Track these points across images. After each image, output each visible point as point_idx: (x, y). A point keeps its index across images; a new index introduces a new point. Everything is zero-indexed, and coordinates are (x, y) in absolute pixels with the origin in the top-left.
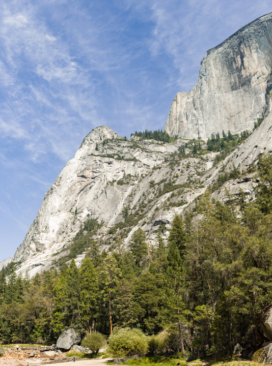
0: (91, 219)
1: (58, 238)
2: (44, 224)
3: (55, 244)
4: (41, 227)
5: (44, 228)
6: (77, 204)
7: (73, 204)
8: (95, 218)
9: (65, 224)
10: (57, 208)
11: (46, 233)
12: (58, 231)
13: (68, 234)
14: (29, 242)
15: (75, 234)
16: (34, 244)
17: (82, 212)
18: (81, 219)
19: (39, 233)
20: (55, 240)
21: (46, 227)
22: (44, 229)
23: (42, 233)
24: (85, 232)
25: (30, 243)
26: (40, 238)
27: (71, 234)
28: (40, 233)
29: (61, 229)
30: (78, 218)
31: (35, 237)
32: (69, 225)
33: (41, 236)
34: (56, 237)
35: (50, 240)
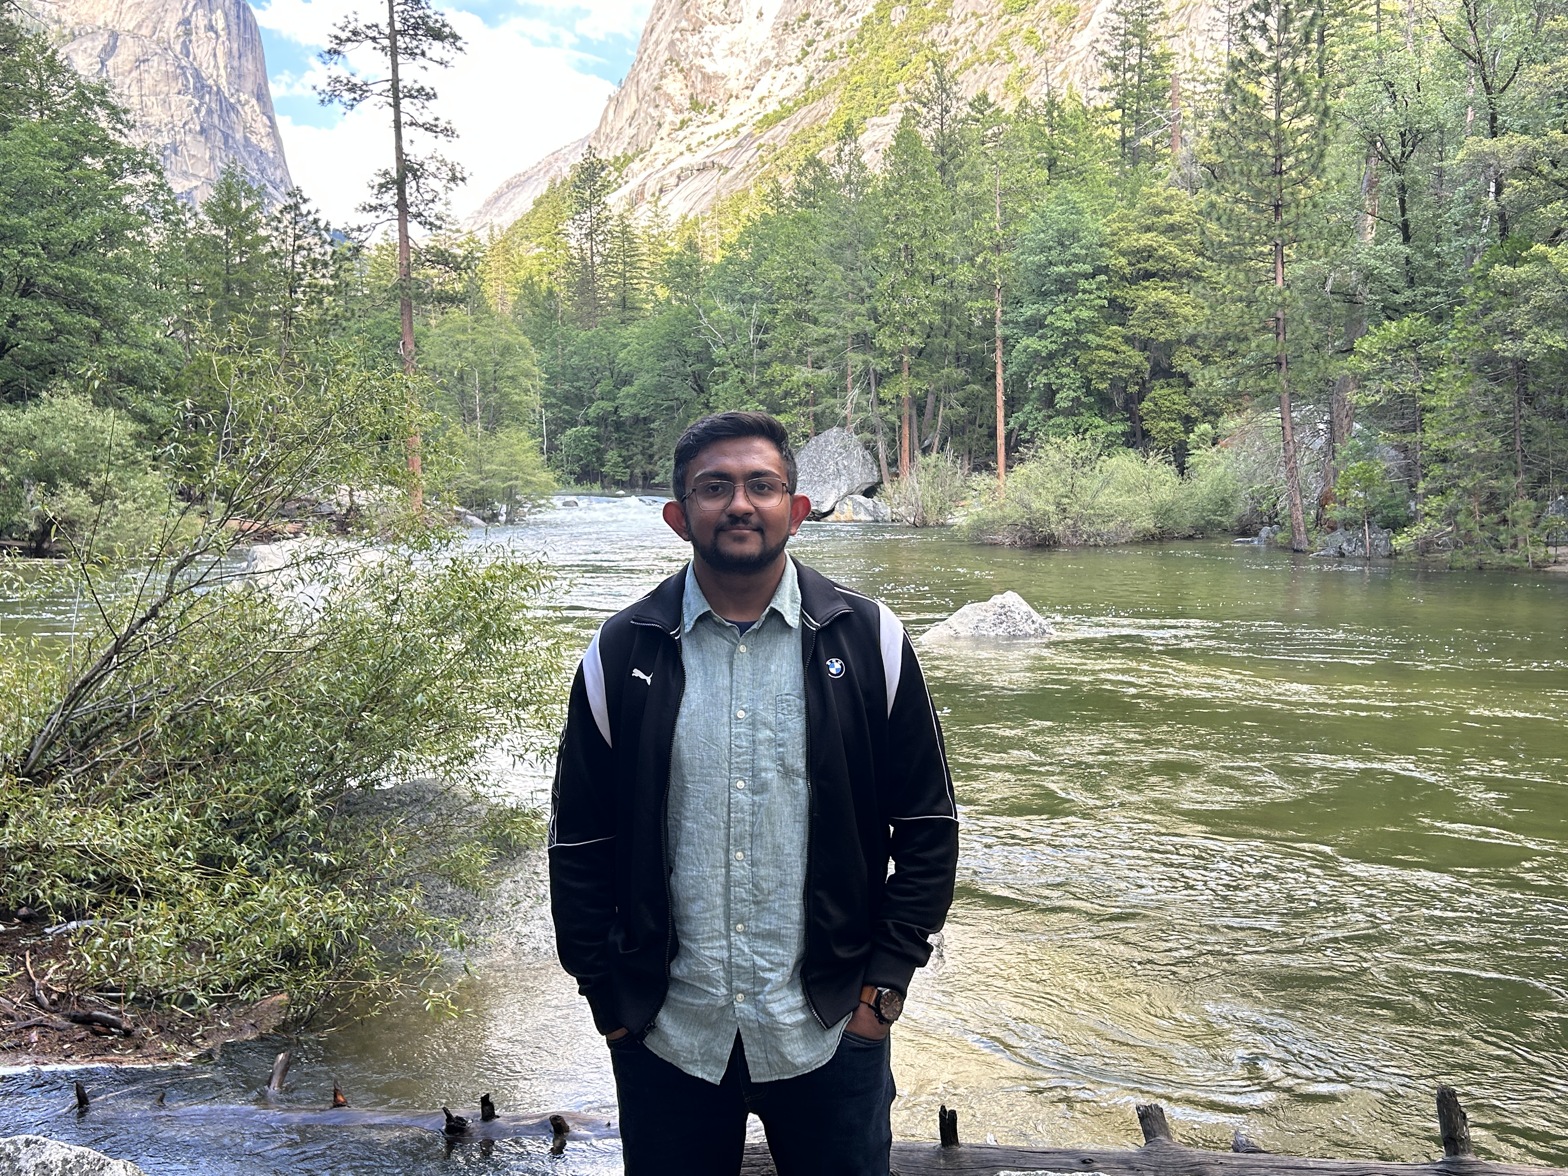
1: (782, 43)
3: (772, 72)
5: (720, 4)
11: (728, 27)
12: (782, 13)
13: (826, 25)
14: (655, 70)
15: (857, 22)
16: (680, 76)
19: (697, 29)
20: (771, 54)
22: (718, 9)
23: (709, 27)
24: (901, 12)
25: (663, 76)
26: (705, 50)
27: (837, 24)
28: (702, 24)
29: (791, 3)
31: (682, 47)
33: (707, 40)
34: (773, 42)
35: (748, 55)
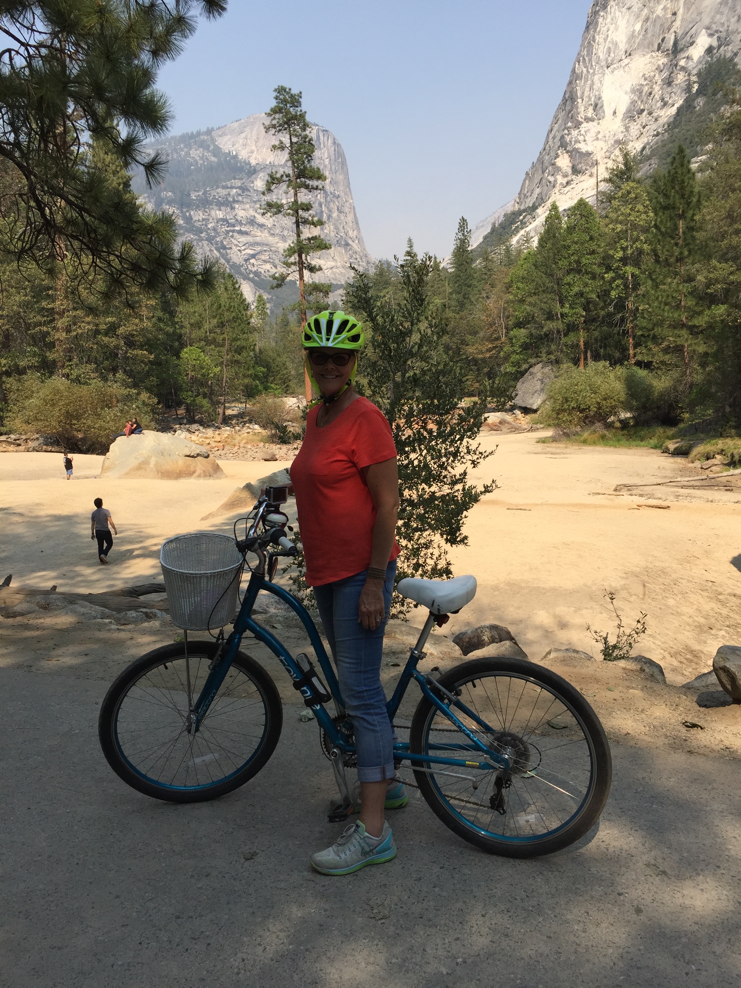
0: (718, 60)
1: (627, 129)
2: (590, 99)
4: (581, 109)
5: (591, 109)
6: (678, 24)
7: (666, 26)
8: (729, 55)
9: (646, 89)
10: (623, 46)
11: (595, 123)
12: (629, 111)
13: (655, 114)
14: (553, 154)
15: (673, 111)
16: (566, 156)
17: (692, 44)
18: (691, 65)
19: (577, 125)
20: (621, 136)
21: (596, 105)
22: (590, 113)
23: (585, 125)
24: (700, 102)
25: (557, 156)
26: (581, 138)
27: (662, 113)
28: (580, 123)
29: (633, 103)
30: (682, 63)
31: (568, 139)
32: (657, 88)
33: (582, 132)
34: (622, 129)
35: (607, 138)
